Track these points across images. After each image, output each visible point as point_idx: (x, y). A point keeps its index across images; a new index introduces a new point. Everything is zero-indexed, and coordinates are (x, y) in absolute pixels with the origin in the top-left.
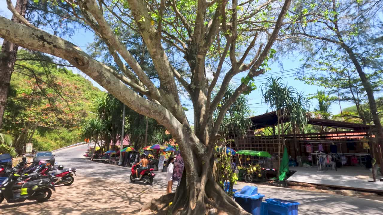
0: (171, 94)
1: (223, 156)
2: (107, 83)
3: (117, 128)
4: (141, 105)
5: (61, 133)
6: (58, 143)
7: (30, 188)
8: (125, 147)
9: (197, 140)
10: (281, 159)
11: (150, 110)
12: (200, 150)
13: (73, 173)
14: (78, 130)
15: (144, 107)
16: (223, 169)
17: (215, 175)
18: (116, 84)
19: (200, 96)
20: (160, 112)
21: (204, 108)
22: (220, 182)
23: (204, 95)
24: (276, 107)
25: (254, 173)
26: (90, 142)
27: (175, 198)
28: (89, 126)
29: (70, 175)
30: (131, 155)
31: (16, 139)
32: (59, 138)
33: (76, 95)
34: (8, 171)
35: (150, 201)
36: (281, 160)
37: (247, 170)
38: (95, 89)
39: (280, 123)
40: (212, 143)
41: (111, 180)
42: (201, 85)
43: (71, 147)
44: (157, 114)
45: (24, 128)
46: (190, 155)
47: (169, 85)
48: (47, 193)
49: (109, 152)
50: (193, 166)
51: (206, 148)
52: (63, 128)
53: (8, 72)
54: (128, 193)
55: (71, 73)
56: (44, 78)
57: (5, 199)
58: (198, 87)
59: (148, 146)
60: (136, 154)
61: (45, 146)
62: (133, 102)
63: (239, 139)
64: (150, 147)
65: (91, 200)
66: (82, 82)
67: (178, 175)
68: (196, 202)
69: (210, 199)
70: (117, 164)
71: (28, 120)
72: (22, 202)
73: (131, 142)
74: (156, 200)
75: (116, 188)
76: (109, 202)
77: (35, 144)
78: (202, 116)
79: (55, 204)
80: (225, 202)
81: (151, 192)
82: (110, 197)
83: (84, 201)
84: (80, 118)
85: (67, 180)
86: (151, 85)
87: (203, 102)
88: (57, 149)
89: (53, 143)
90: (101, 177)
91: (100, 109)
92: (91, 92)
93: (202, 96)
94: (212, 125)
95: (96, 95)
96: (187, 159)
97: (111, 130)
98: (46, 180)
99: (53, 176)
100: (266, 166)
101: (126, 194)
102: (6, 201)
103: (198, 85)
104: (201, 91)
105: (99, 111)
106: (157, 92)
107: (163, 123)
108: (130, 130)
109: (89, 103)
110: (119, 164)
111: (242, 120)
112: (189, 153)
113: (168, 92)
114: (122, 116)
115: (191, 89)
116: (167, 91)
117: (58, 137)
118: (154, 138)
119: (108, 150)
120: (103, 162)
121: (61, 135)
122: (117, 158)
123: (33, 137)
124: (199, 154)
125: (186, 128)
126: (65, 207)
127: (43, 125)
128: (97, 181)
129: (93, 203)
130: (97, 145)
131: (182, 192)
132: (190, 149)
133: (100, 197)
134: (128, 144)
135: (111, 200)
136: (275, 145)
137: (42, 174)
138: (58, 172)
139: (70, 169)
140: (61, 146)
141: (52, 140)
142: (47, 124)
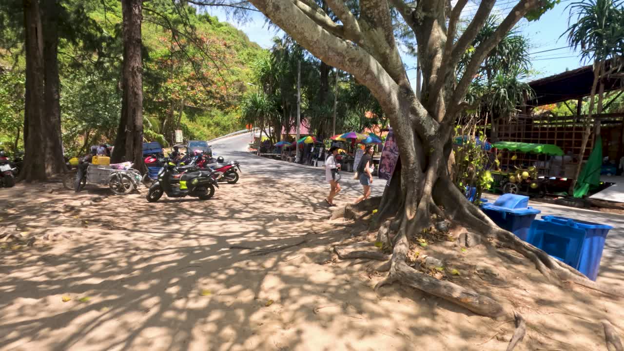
0: (380, 29)
1: (468, 142)
2: (274, 10)
3: (290, 107)
4: (329, 48)
5: (214, 116)
6: (212, 131)
7: (189, 181)
8: (302, 136)
9: (423, 111)
10: (585, 161)
11: (344, 57)
12: (428, 129)
13: (236, 168)
14: (236, 111)
15: (334, 51)
16: (467, 163)
17: (450, 173)
18: (288, 10)
19: (433, 33)
20: (361, 61)
21: (439, 56)
22: (459, 184)
23: (441, 31)
24: (594, 55)
25: (524, 180)
26: (253, 129)
27: (382, 203)
28: (250, 104)
29: (234, 171)
30: (313, 149)
31: (162, 123)
32: (213, 124)
33: (227, 56)
34: (161, 160)
35: (344, 206)
36: (583, 164)
37: (509, 175)
38: (253, 47)
39: (597, 92)
40: (449, 118)
41: (286, 180)
42: (437, 10)
43: (230, 136)
44: (355, 63)
45: (168, 108)
46: (409, 136)
47: (376, 11)
48: (209, 189)
49: (281, 143)
50: (413, 155)
51: (438, 125)
52: (216, 109)
53: (137, 22)
54: (310, 198)
55: (216, 20)
56: (181, 28)
57: (164, 193)
58: (430, 15)
59: (337, 134)
60: (320, 147)
61: (197, 134)
62: (315, 42)
63: (501, 122)
64: (340, 136)
65: (263, 202)
66: (233, 36)
67: (388, 171)
68: (415, 209)
69: (440, 208)
70: (293, 161)
71: (173, 96)
72: (182, 198)
73: (311, 130)
74: (352, 206)
75: (294, 190)
76: (285, 206)
77: (186, 133)
78: (434, 70)
79: (220, 203)
80: (465, 213)
81: (344, 198)
82: (288, 201)
83: (254, 202)
84: (236, 93)
85: (229, 176)
86: (344, 12)
87: (438, 44)
88: (212, 139)
89: (205, 130)
90: (273, 177)
91: (263, 77)
92: (247, 51)
93: (438, 34)
94: (452, 87)
95: (255, 55)
96: (404, 143)
97: (281, 111)
98: (206, 172)
99: (213, 171)
100: (549, 172)
101: (308, 198)
102: (166, 196)
103: (432, 10)
104: (436, 23)
105: (262, 81)
106: (355, 25)
107: (365, 81)
108: (309, 111)
109: (247, 70)
110: (296, 160)
111: (512, 86)
112: (407, 134)
113: (374, 25)
114: (297, 87)
115: (417, 20)
116: (372, 22)
117: (211, 122)
118: (347, 123)
119: (279, 140)
120: (274, 157)
121: (215, 120)
122: (293, 152)
123: (181, 122)
124: (426, 136)
125: (403, 90)
126: (232, 207)
127: (190, 104)
128: (267, 181)
129: (265, 206)
130: (263, 134)
131: (393, 195)
132: (409, 126)
133: (275, 200)
134: (308, 133)
135: (289, 205)
136: (576, 133)
137: (200, 166)
138: (219, 165)
139: (232, 162)
140: (217, 135)
141: (204, 126)
142: (196, 103)
